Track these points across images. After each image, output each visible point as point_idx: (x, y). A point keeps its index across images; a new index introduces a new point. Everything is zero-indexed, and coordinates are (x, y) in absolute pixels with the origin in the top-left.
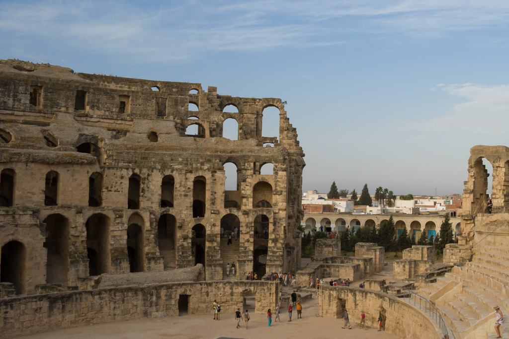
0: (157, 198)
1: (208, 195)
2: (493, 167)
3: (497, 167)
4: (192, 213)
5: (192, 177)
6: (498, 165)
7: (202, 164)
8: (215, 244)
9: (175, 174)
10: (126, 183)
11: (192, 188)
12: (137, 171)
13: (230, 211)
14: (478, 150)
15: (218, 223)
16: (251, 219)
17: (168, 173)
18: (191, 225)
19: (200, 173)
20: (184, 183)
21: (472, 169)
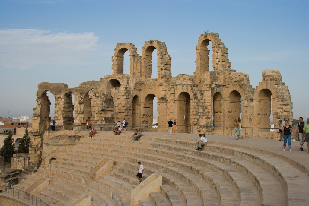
2: (56, 98)
3: (58, 98)
6: (59, 97)
14: (43, 85)
21: (40, 100)
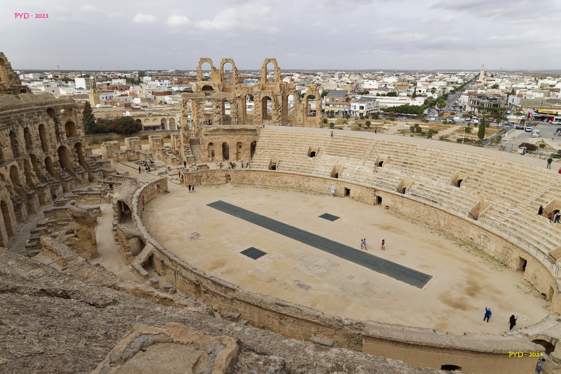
0: (24, 145)
1: (48, 137)
4: (42, 151)
5: (37, 126)
7: (38, 116)
8: (59, 167)
9: (29, 126)
10: (9, 138)
11: (39, 134)
12: (11, 129)
13: (61, 144)
15: (57, 154)
16: (73, 147)
17: (25, 126)
18: (44, 159)
19: (41, 123)
20: (34, 131)
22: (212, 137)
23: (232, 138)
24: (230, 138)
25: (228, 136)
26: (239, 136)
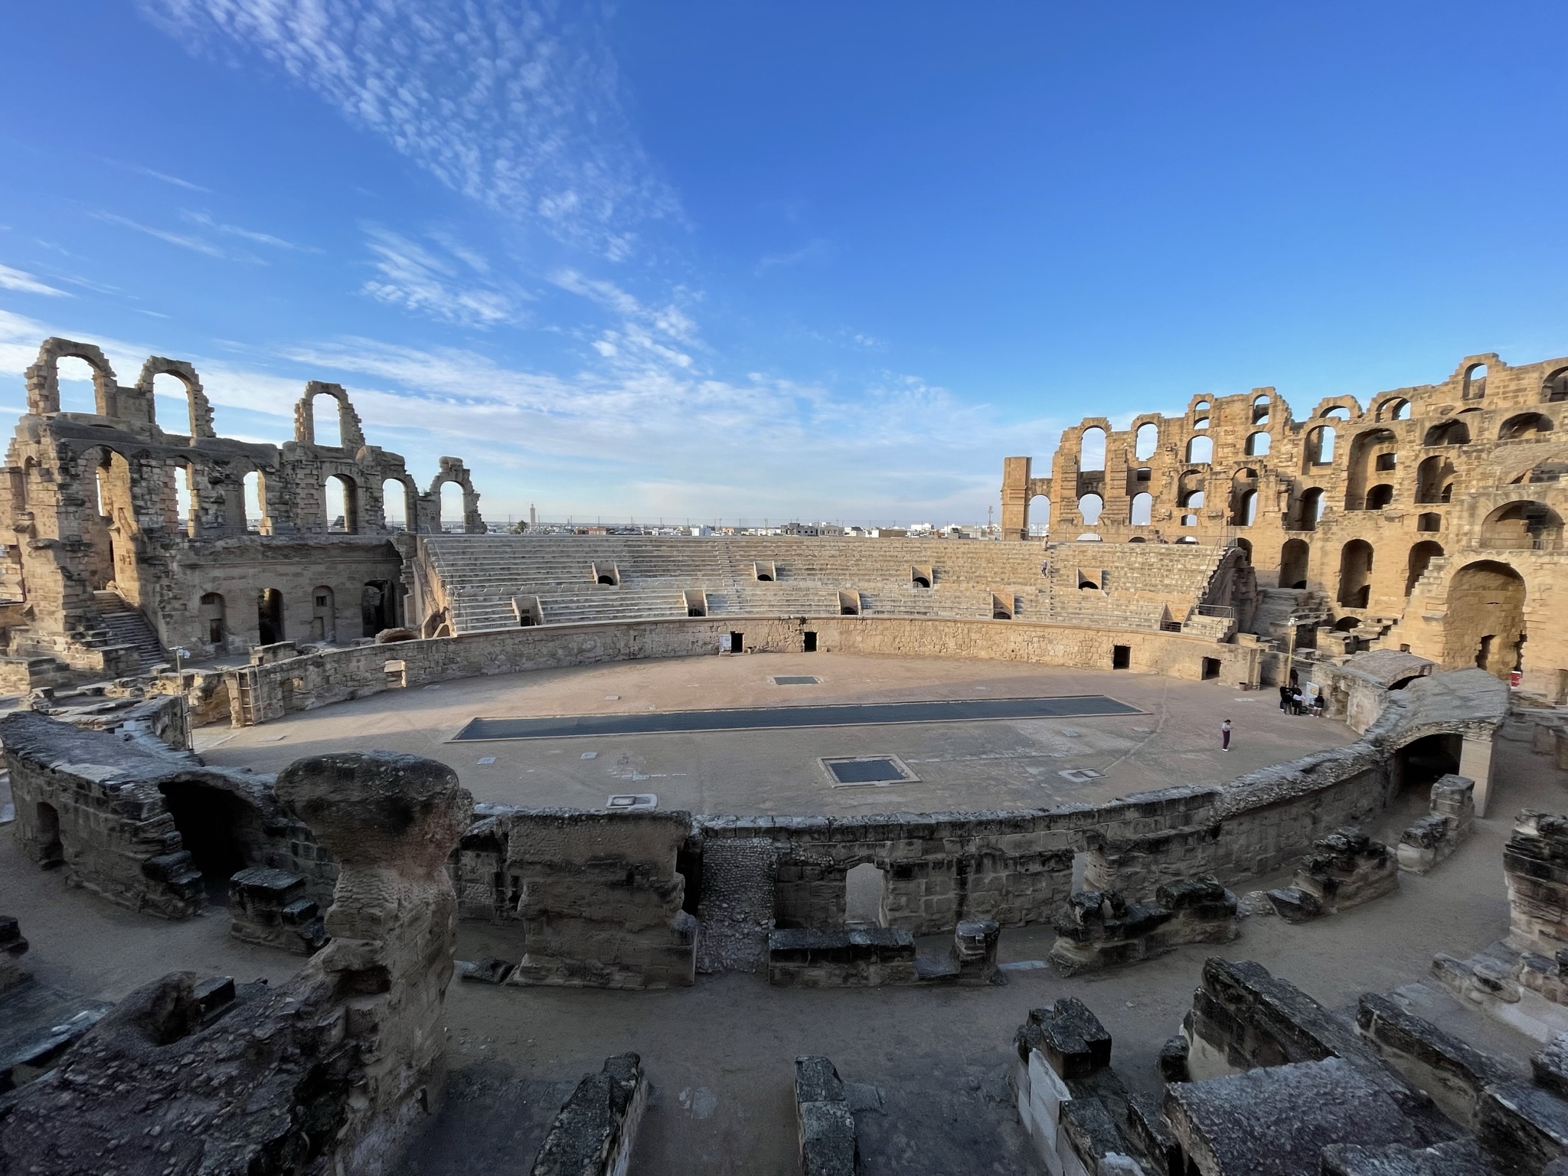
22: (217, 573)
23: (297, 575)
24: (286, 575)
25: (281, 569)
26: (322, 568)
